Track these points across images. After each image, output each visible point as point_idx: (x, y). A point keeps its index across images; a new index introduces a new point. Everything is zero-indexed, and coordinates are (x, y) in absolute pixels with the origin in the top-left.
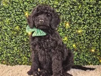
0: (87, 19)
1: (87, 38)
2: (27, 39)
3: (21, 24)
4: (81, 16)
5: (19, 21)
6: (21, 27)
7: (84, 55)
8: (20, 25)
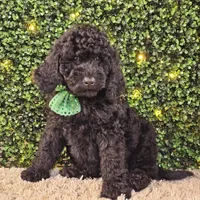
0: (192, 44)
1: (191, 94)
2: (33, 96)
3: (17, 53)
4: (177, 35)
5: (11, 46)
6: (15, 63)
7: (183, 139)
8: (14, 56)
